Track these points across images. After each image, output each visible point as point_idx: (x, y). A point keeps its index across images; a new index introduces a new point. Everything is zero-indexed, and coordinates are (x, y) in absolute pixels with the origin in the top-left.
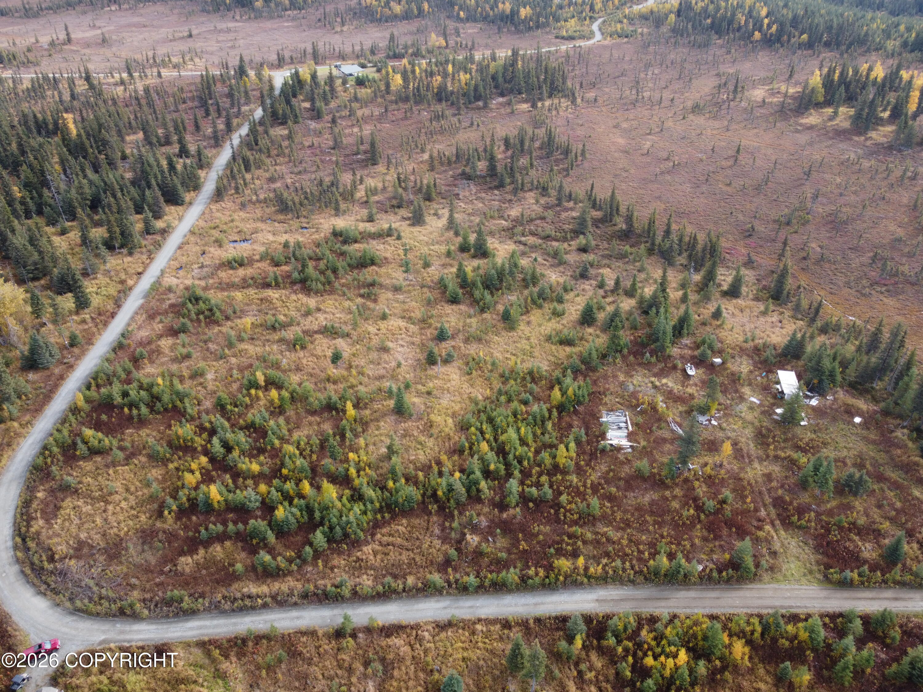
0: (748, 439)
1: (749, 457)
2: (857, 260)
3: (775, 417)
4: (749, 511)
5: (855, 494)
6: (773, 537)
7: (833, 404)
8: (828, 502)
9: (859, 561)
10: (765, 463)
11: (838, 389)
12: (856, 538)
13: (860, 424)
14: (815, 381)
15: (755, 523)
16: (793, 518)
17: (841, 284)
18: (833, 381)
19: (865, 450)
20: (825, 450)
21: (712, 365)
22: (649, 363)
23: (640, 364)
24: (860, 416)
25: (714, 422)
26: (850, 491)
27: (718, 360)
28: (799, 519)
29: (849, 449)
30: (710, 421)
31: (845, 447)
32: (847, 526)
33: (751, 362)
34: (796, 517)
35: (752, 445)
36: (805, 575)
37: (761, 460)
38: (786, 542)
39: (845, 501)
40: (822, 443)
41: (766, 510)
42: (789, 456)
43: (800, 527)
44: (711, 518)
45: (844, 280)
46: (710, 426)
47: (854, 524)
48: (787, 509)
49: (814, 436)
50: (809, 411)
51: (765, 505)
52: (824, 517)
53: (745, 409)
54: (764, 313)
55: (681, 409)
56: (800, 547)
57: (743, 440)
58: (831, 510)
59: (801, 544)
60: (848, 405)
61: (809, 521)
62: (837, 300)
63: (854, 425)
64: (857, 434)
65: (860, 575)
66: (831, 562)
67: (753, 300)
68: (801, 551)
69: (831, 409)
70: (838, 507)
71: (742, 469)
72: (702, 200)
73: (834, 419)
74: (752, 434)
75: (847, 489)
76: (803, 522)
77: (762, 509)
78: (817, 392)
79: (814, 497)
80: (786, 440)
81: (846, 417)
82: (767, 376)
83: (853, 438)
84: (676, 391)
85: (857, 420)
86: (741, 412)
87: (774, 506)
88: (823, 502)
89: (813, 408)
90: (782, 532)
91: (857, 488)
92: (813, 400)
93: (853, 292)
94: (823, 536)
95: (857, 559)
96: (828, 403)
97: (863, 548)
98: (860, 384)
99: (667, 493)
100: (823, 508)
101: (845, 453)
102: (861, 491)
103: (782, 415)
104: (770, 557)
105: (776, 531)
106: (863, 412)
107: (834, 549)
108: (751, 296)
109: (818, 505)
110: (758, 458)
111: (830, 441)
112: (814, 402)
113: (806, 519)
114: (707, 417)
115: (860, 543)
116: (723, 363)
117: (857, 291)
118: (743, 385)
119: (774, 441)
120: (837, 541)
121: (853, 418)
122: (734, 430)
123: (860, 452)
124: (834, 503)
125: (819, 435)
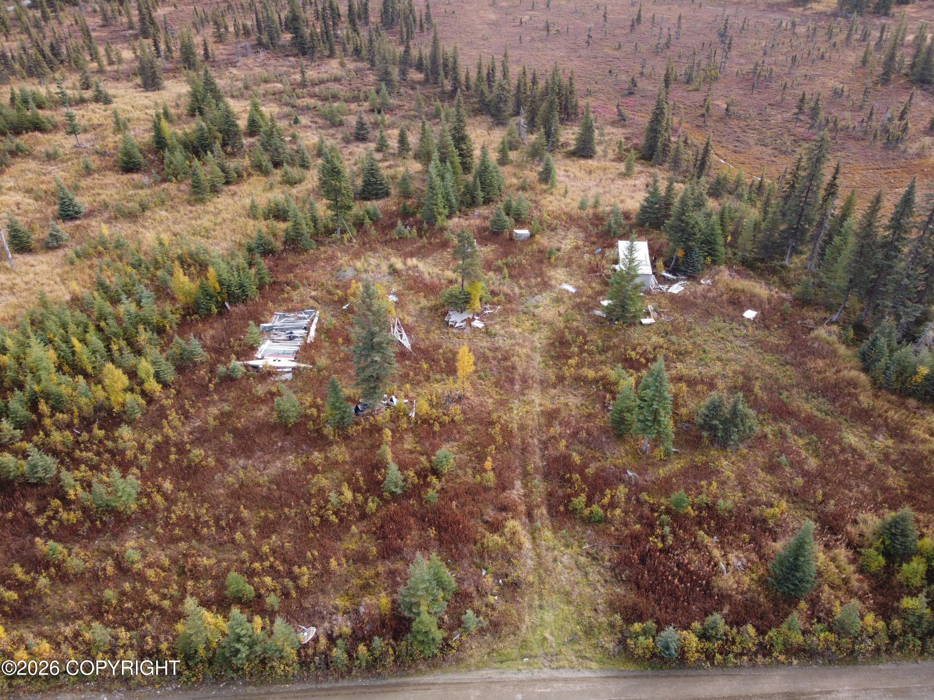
0: (533, 349)
1: (524, 380)
2: (779, 116)
3: (598, 313)
4: (486, 489)
5: (724, 446)
6: (520, 547)
7: (709, 290)
8: (664, 462)
9: (711, 596)
10: (553, 391)
11: (722, 267)
12: (710, 541)
13: (753, 321)
14: (680, 253)
15: (490, 514)
16: (575, 500)
17: (752, 142)
18: (712, 253)
19: (756, 361)
20: (679, 365)
21: (511, 239)
22: (402, 238)
23: (386, 243)
24: (754, 308)
25: (478, 324)
26: (713, 439)
27: (524, 232)
28: (589, 502)
29: (725, 362)
30: (469, 321)
31: (719, 359)
32: (693, 513)
33: (582, 235)
34: (583, 498)
35: (538, 358)
36: (573, 640)
37: (545, 384)
38: (549, 557)
39: (699, 459)
40: (675, 352)
41: (525, 486)
42: (603, 378)
43: (588, 521)
44: (393, 506)
45: (756, 137)
46: (468, 330)
47: (710, 508)
48: (569, 480)
49: (661, 341)
50: (664, 302)
51: (526, 475)
52: (644, 496)
53: (547, 302)
54: (626, 175)
55: (424, 302)
56: (579, 566)
57: (523, 351)
58: (667, 480)
59: (583, 559)
60: (735, 290)
61: (612, 505)
62: (742, 159)
63: (743, 322)
64: (746, 336)
65: (704, 636)
66: (642, 602)
67: (613, 161)
68: (579, 576)
69: (705, 297)
70: (684, 473)
71: (502, 403)
72: (576, 63)
73: (708, 314)
74: (545, 342)
75: (705, 434)
76: (595, 507)
77: (518, 484)
78: (685, 273)
79: (637, 454)
80: (604, 350)
81: (730, 310)
82: (602, 253)
83: (738, 343)
84: (426, 276)
85: (750, 314)
86: (536, 307)
87: (546, 476)
88: (653, 464)
89: (673, 298)
90: (548, 534)
91: (726, 431)
92: (676, 286)
93: (769, 151)
94: (635, 538)
95: (707, 590)
96: (700, 289)
97: (722, 566)
98: (762, 260)
99: (317, 456)
100: (650, 476)
101: (718, 368)
102: (735, 437)
103: (609, 310)
104: (501, 594)
105: (534, 533)
106: (761, 302)
107: (653, 571)
108: (611, 155)
109: (641, 471)
110: (542, 382)
111: (690, 347)
112: (676, 289)
113: (606, 501)
114: (465, 316)
115: (717, 553)
116: (532, 236)
117: (775, 149)
118: (555, 267)
119: (582, 350)
120: (665, 551)
121: (743, 311)
122: (512, 336)
123: (747, 366)
124: (677, 465)
125: (674, 338)
